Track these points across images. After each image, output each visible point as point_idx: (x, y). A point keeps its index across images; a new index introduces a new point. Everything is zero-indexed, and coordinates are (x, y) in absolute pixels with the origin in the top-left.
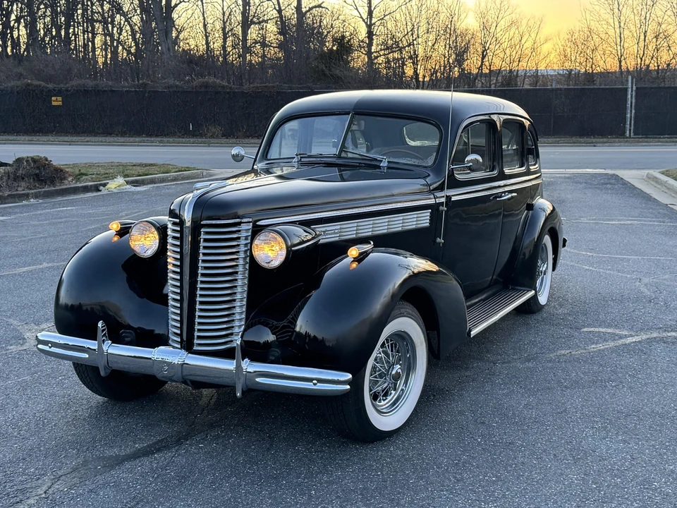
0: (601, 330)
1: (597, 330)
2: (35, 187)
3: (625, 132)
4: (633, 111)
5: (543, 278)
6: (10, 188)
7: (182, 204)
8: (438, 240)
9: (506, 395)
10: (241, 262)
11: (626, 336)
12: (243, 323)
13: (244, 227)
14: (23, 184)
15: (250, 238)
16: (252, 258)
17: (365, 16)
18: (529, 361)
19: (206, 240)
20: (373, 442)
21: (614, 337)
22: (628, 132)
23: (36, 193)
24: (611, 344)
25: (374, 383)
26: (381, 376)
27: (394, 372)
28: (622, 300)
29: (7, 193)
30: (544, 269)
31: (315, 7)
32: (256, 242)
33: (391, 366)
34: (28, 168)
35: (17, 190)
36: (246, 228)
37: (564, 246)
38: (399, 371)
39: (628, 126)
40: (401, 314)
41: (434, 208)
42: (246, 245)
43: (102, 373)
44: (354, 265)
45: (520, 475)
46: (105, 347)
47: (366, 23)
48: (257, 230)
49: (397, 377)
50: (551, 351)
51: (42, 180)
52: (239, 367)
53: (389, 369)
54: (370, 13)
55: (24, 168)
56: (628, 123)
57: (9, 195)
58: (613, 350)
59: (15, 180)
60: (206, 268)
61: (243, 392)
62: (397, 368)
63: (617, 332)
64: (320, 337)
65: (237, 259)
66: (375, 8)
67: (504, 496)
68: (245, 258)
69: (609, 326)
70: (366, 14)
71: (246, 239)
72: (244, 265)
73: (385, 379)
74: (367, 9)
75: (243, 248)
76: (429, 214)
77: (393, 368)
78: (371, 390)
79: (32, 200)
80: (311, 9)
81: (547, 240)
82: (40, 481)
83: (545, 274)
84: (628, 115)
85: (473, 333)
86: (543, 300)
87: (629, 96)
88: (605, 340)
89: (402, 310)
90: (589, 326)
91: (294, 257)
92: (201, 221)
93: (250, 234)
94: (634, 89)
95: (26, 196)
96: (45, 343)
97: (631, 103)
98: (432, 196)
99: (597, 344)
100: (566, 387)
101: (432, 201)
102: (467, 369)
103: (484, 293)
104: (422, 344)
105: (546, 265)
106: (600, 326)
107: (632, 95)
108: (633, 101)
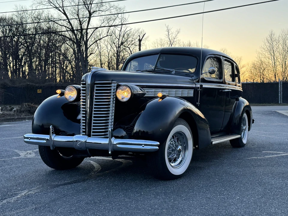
0: (271, 152)
1: (269, 152)
2: (28, 115)
3: (278, 102)
4: (282, 93)
5: (244, 132)
6: (18, 115)
7: (86, 77)
8: (197, 103)
9: (229, 168)
10: (112, 100)
11: (282, 154)
12: (112, 126)
13: (113, 85)
14: (23, 114)
15: (115, 90)
16: (116, 98)
18: (239, 160)
19: (97, 90)
20: (169, 180)
21: (277, 154)
22: (280, 102)
23: (28, 117)
24: (276, 156)
25: (169, 154)
26: (172, 151)
27: (178, 149)
28: (280, 144)
29: (16, 117)
30: (245, 128)
32: (118, 90)
33: (177, 146)
34: (26, 107)
35: (21, 116)
36: (114, 85)
37: (253, 122)
38: (181, 148)
40: (181, 123)
41: (195, 89)
42: (114, 93)
43: (51, 148)
44: (160, 100)
45: (235, 189)
46: (53, 137)
48: (118, 86)
49: (180, 151)
50: (248, 157)
51: (31, 113)
52: (110, 141)
53: (176, 148)
55: (24, 108)
56: (280, 98)
57: (17, 118)
58: (276, 157)
59: (20, 113)
60: (96, 102)
61: (112, 152)
62: (180, 147)
63: (278, 152)
64: (145, 131)
65: (110, 98)
67: (228, 194)
68: (113, 98)
69: (274, 151)
71: (114, 89)
72: (113, 101)
73: (175, 152)
75: (112, 94)
76: (193, 91)
77: (178, 147)
78: (168, 157)
79: (27, 120)
81: (245, 115)
82: (23, 191)
83: (245, 130)
84: (280, 95)
85: (214, 143)
86: (245, 141)
88: (273, 155)
89: (182, 122)
90: (265, 151)
91: (134, 97)
92: (95, 82)
93: (116, 88)
94: (282, 84)
95: (25, 119)
96: (27, 138)
98: (194, 84)
99: (269, 155)
100: (255, 166)
101: (194, 86)
102: (211, 162)
103: (218, 134)
104: (190, 139)
105: (245, 127)
106: (270, 151)
107: (281, 86)
108: (282, 89)
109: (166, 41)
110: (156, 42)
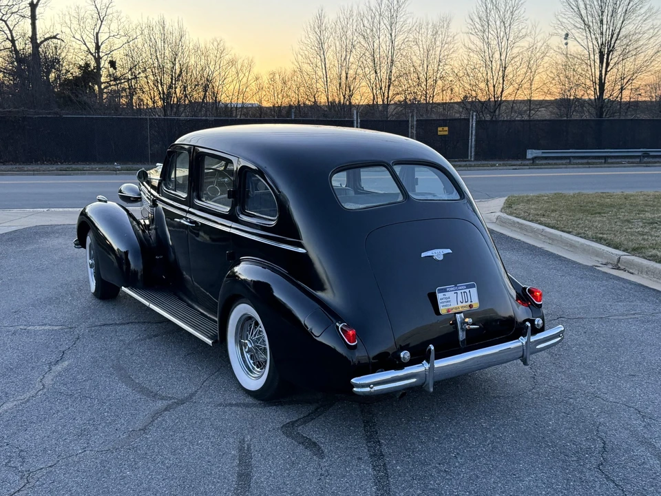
17: (93, 50)
31: (51, 38)
47: (94, 57)
54: (98, 48)
66: (101, 44)
70: (94, 49)
74: (94, 45)
80: (46, 40)
94: (359, 121)
109: (89, 12)
110: (67, 13)
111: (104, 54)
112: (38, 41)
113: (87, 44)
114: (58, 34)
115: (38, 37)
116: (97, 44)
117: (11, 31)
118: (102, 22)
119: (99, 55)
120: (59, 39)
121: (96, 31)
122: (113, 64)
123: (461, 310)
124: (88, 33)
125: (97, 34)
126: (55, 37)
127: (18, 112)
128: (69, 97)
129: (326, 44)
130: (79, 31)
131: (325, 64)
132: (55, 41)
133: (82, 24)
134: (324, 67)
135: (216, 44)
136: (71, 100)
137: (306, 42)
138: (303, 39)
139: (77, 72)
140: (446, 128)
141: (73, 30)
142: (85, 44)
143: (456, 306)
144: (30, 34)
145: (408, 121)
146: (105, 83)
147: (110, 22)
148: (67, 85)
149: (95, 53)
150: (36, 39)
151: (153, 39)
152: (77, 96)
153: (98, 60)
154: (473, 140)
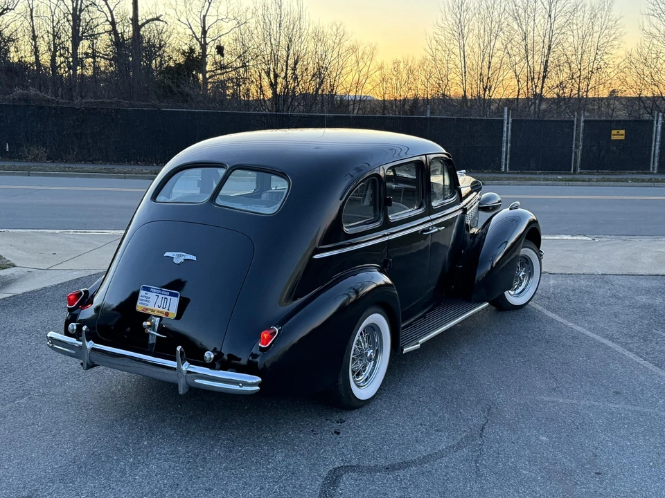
3: (501, 167)
4: (509, 145)
17: (199, 35)
22: (504, 167)
31: (153, 20)
39: (503, 160)
47: (200, 42)
54: (204, 32)
56: (504, 157)
66: (209, 28)
70: (201, 34)
74: (201, 29)
80: (148, 22)
84: (504, 149)
87: (505, 129)
94: (510, 121)
97: (507, 136)
107: (508, 127)
108: (509, 134)
111: (210, 40)
112: (140, 23)
113: (193, 28)
114: (161, 15)
115: (140, 18)
116: (204, 28)
117: (111, 12)
118: (210, 3)
119: (205, 41)
120: (163, 21)
121: (203, 13)
122: (220, 50)
123: (156, 313)
124: (194, 16)
125: (204, 17)
126: (158, 19)
127: (112, 103)
128: (170, 86)
129: (467, 27)
130: (185, 14)
131: (464, 51)
132: (157, 22)
133: (188, 6)
134: (462, 55)
135: (334, 28)
136: (171, 91)
137: (443, 25)
138: (440, 22)
139: (181, 59)
140: (623, 132)
141: (178, 13)
142: (191, 28)
143: (153, 308)
144: (131, 15)
145: (573, 121)
146: (210, 71)
147: (218, 4)
148: (168, 73)
149: (201, 38)
150: (137, 21)
151: (267, 21)
152: (178, 86)
153: (204, 46)
154: (657, 147)
